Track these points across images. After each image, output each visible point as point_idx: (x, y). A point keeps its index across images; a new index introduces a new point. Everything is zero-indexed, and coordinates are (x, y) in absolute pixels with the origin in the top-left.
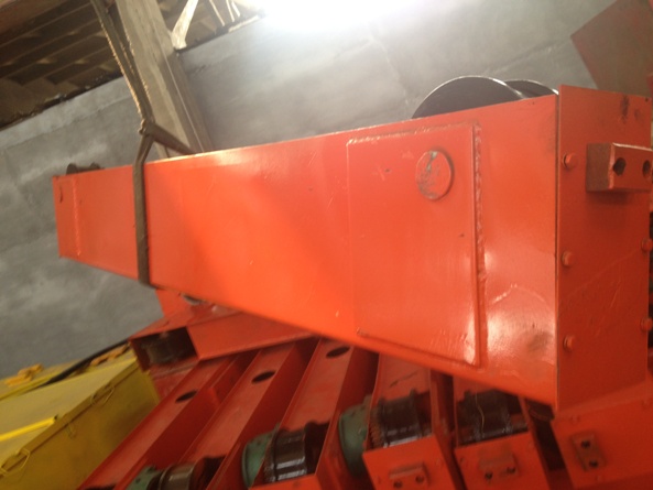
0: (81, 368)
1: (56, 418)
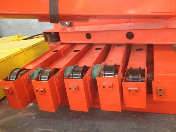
0: (32, 38)
1: (21, 49)
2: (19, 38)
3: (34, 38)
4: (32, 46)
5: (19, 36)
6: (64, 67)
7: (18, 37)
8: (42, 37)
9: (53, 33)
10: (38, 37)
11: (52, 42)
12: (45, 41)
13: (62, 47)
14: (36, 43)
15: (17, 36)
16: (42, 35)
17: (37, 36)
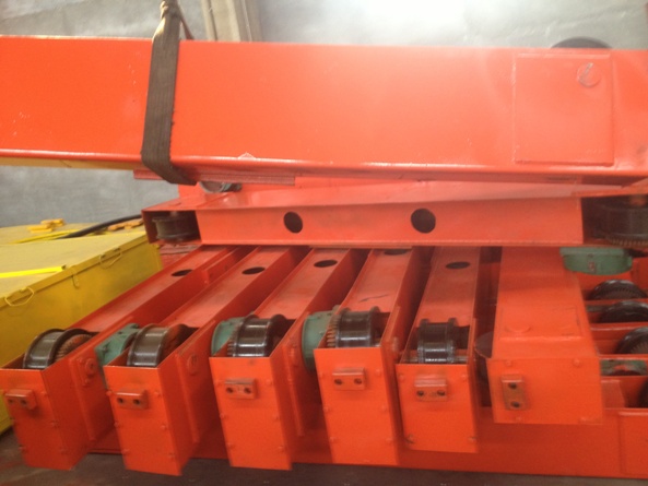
0: (98, 230)
1: (64, 267)
2: (53, 230)
3: (106, 230)
4: (103, 256)
5: (52, 226)
6: (210, 322)
7: (48, 228)
8: (134, 227)
9: (174, 214)
10: (122, 228)
11: (173, 241)
12: (146, 239)
13: (205, 258)
14: (116, 246)
15: (44, 223)
16: (137, 222)
17: (119, 223)
